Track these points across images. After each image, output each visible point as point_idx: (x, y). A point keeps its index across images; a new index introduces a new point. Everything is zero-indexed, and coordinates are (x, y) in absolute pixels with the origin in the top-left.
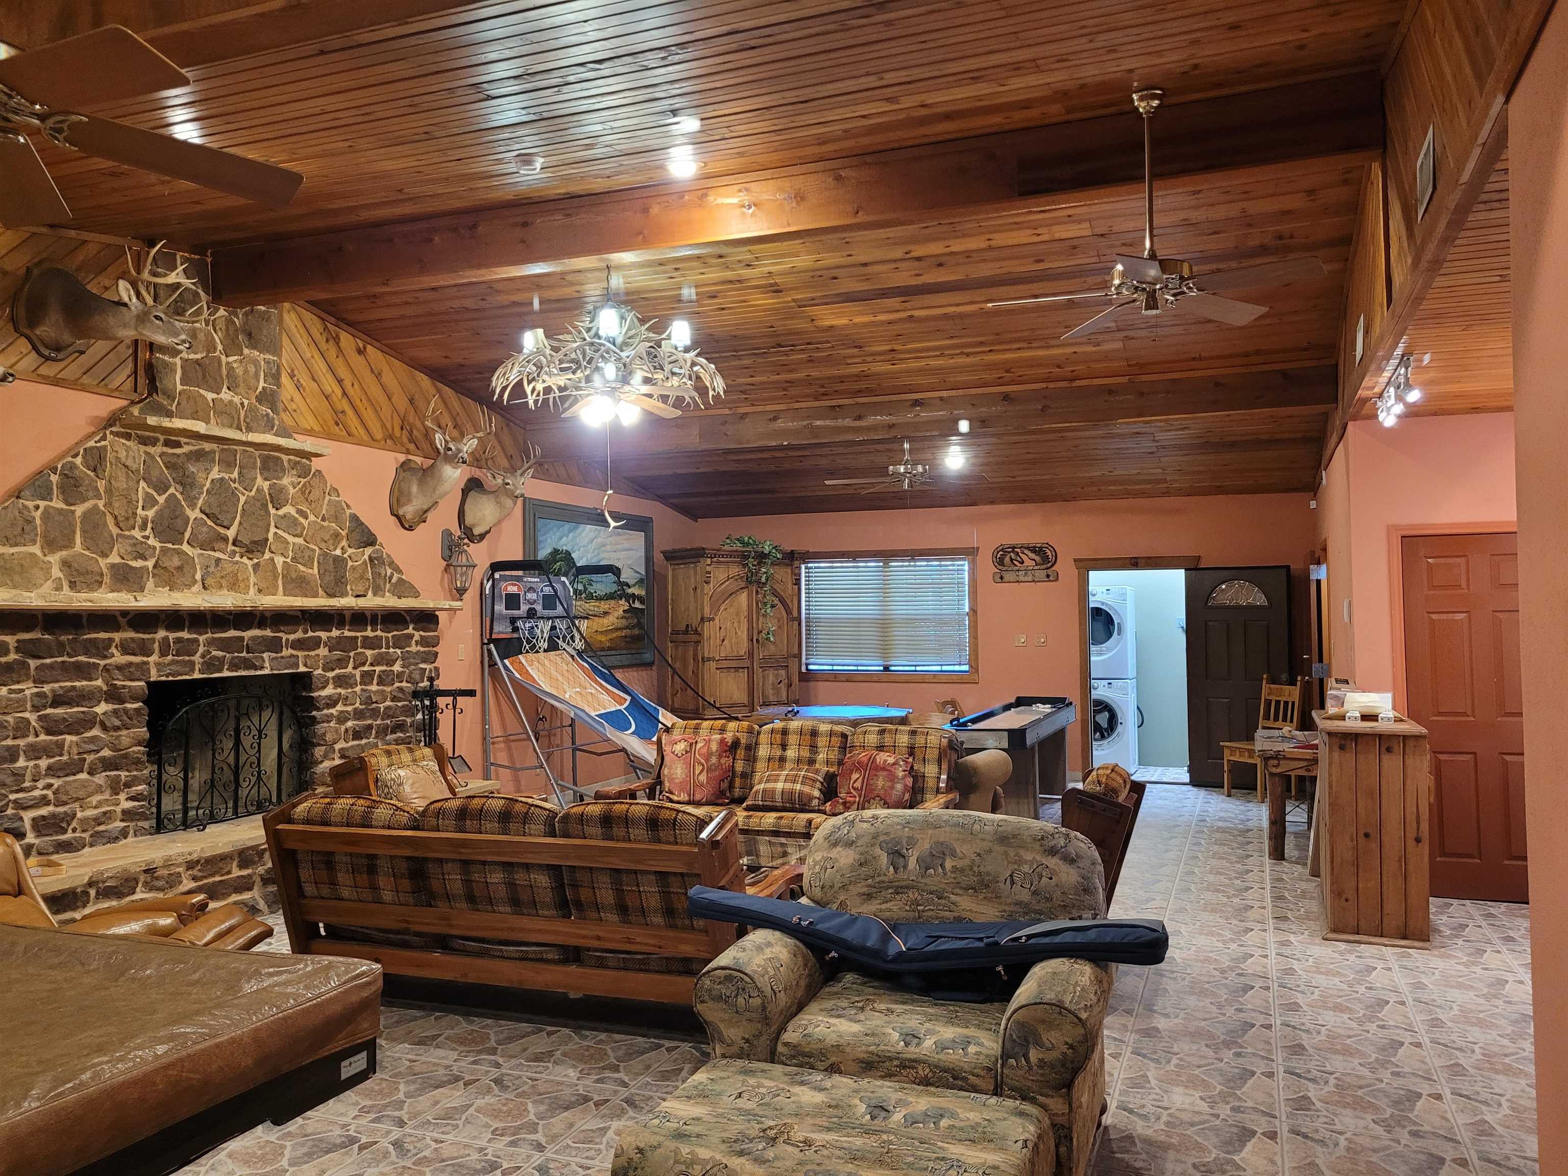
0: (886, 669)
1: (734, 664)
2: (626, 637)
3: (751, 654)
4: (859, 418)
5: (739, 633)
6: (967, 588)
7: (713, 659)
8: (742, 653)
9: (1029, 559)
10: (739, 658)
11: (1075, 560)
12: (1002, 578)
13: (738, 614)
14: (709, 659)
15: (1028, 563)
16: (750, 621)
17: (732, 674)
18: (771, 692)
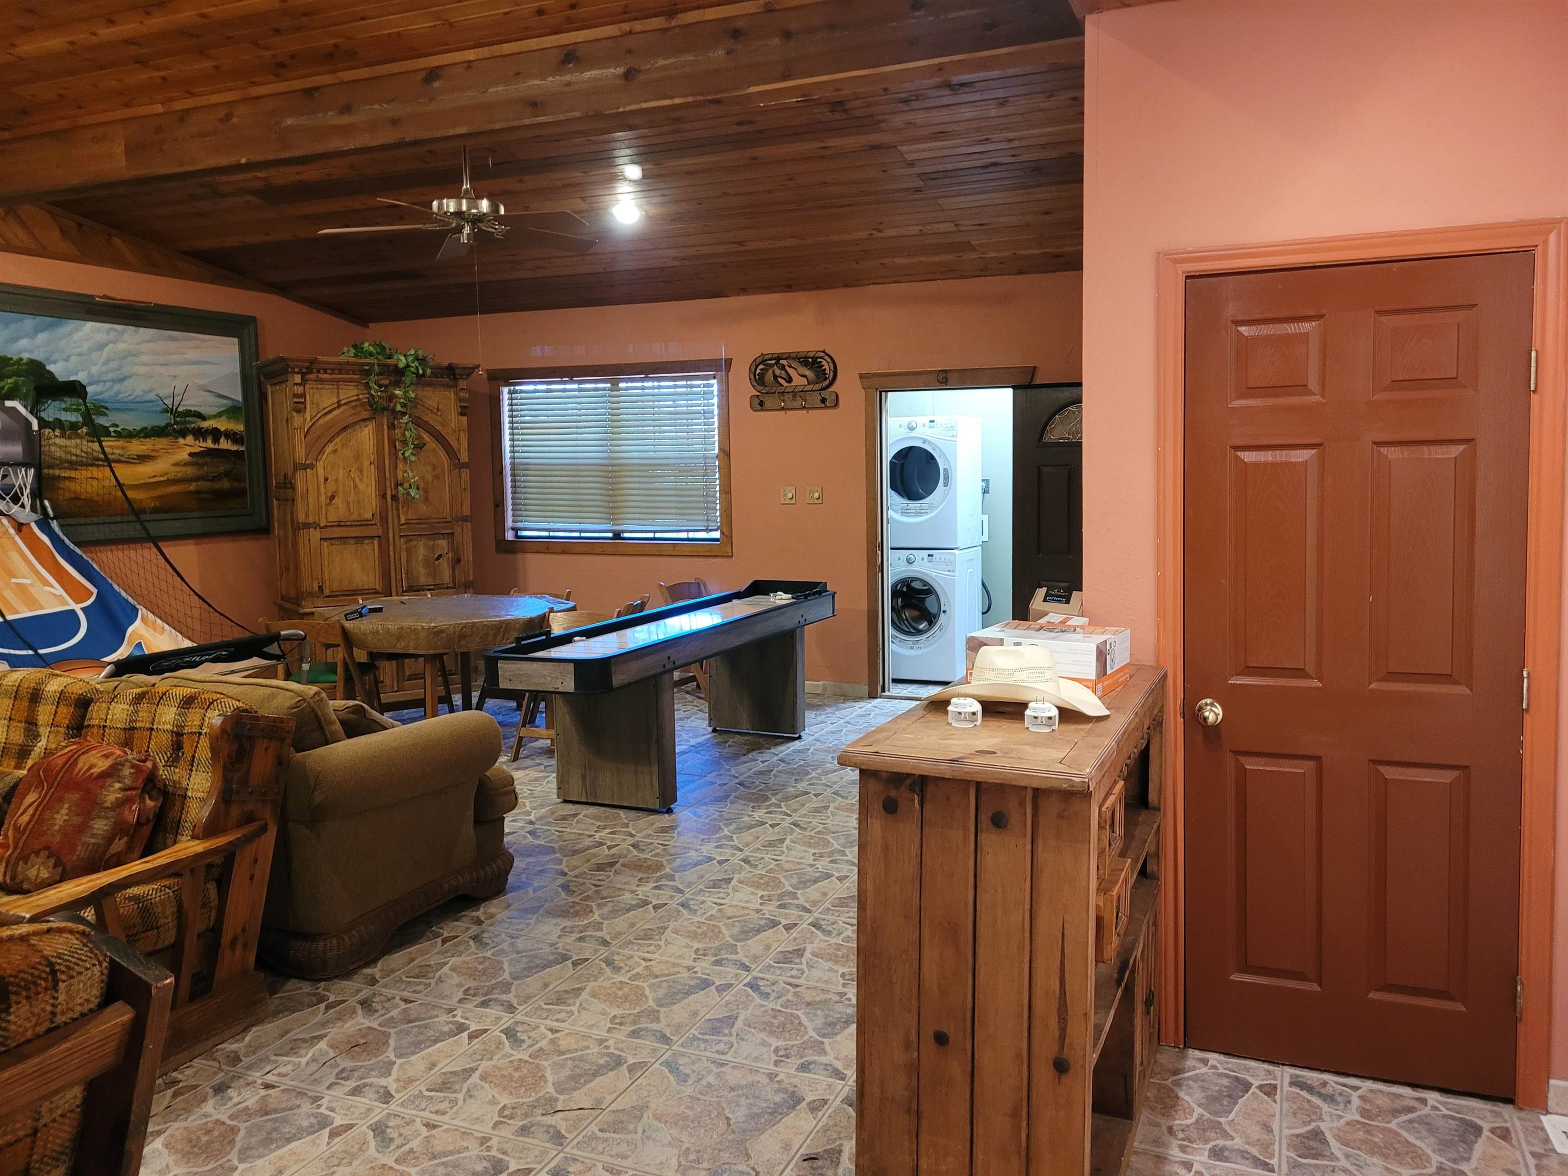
0: (617, 535)
1: (356, 532)
2: (198, 492)
3: (384, 518)
4: (347, 109)
5: (361, 487)
6: (716, 419)
7: (316, 525)
8: (368, 515)
9: (799, 378)
10: (364, 523)
11: (862, 376)
12: (761, 404)
13: (357, 457)
14: (307, 526)
15: (798, 381)
16: (380, 469)
17: (351, 547)
18: (422, 571)
